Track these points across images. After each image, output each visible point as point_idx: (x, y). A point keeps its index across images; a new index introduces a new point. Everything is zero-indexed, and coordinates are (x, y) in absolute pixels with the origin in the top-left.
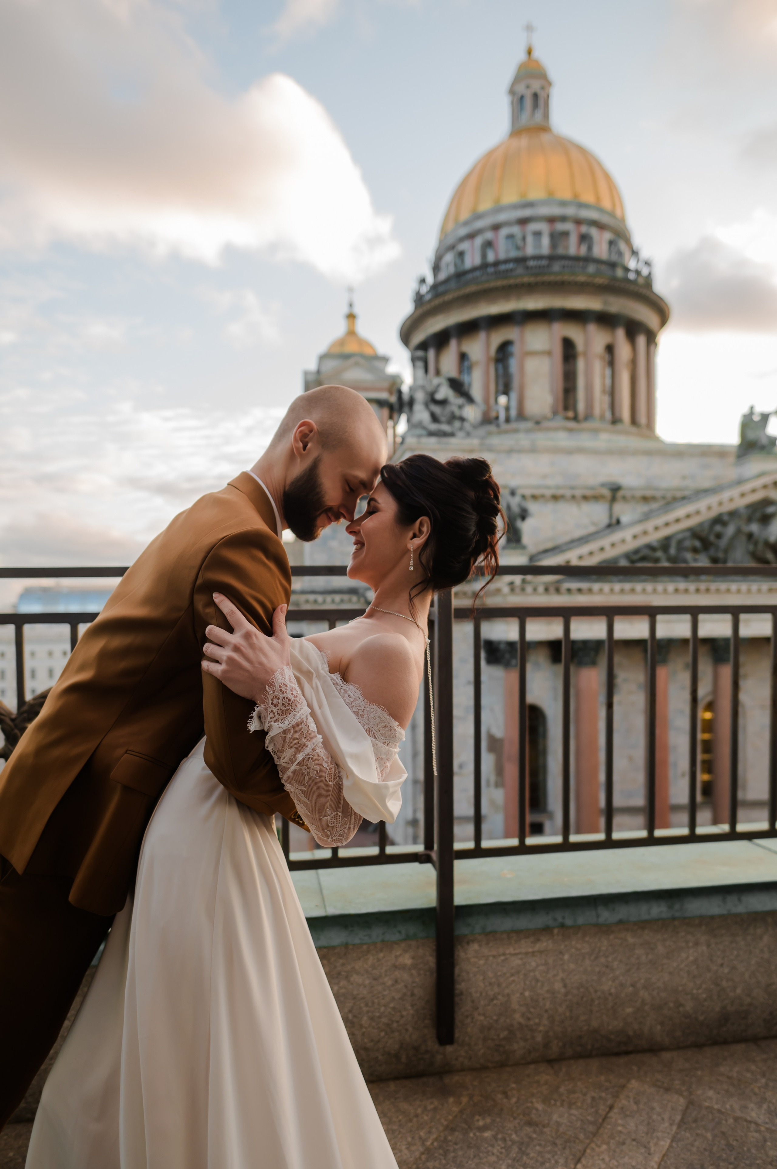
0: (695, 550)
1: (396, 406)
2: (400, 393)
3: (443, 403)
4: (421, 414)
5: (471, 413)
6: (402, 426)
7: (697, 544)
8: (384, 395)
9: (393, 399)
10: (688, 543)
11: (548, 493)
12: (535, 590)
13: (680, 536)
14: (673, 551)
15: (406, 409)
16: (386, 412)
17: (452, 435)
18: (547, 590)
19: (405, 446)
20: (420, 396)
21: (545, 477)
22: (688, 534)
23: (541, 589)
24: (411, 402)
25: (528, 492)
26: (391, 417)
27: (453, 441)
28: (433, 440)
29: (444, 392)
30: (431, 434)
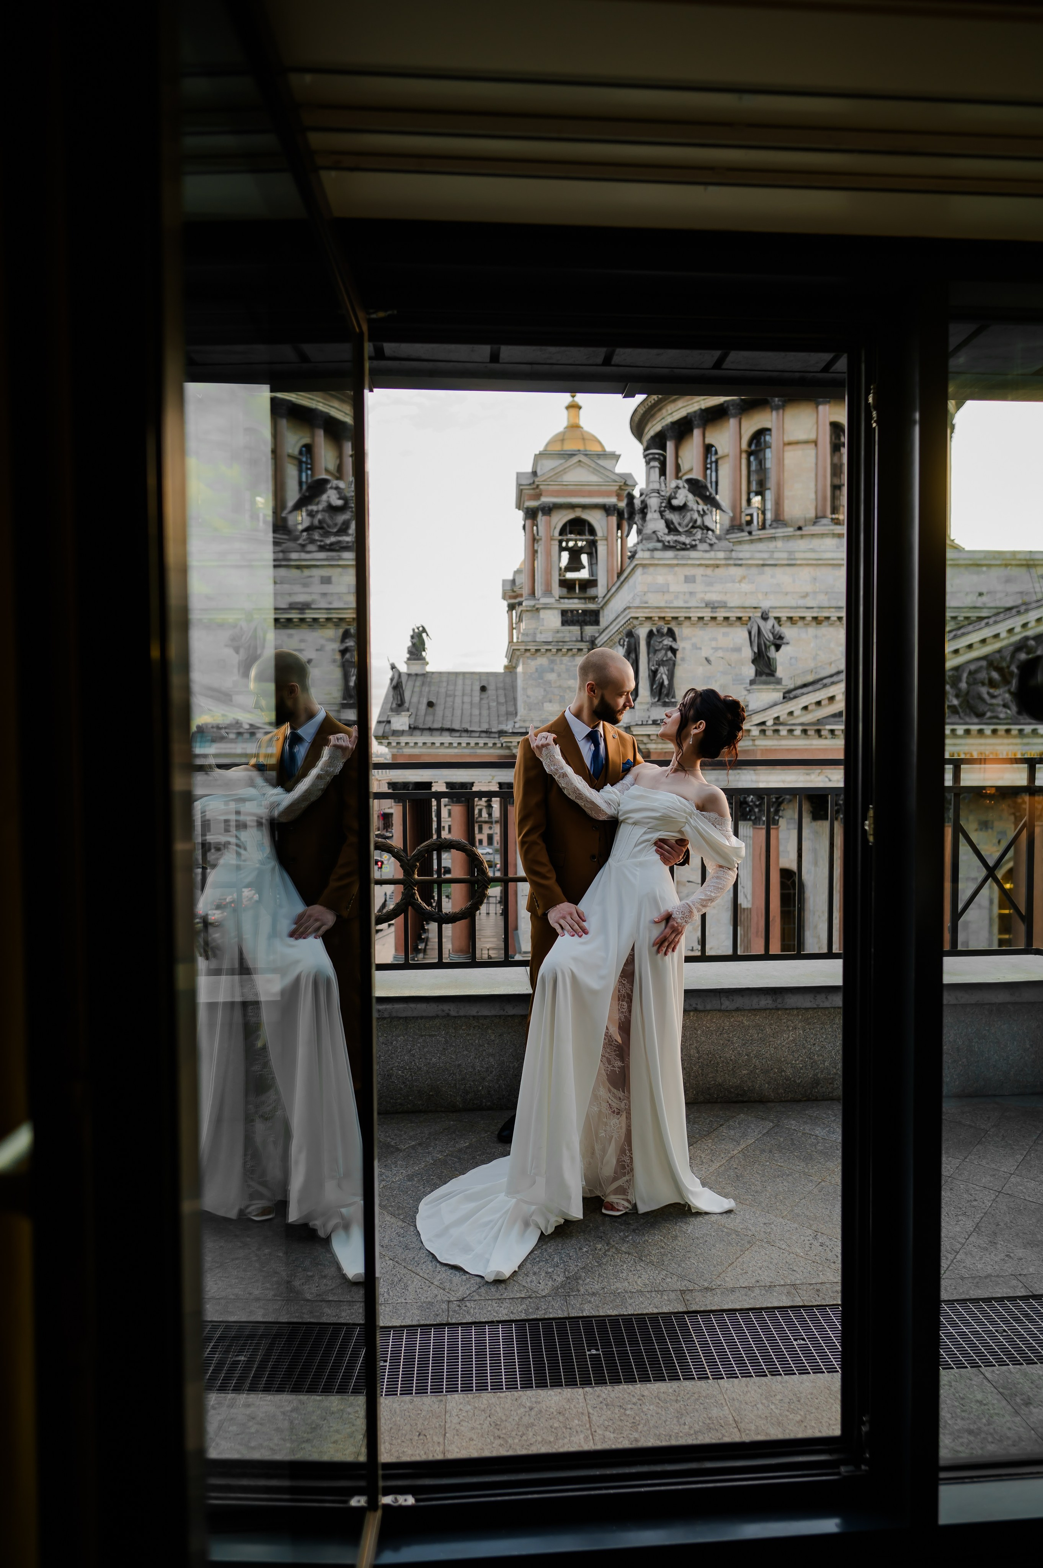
0: (992, 683)
1: (626, 516)
2: (631, 497)
3: (683, 508)
4: (655, 523)
5: (717, 520)
6: (633, 539)
7: (995, 675)
8: (613, 500)
9: (622, 504)
10: (983, 675)
11: (809, 615)
12: (791, 731)
13: (973, 667)
14: (963, 685)
15: (637, 518)
16: (614, 520)
17: (693, 547)
18: (805, 731)
19: (635, 562)
20: (654, 502)
21: (806, 595)
22: (984, 663)
23: (798, 732)
24: (644, 510)
25: (783, 615)
26: (619, 527)
27: (693, 554)
28: (670, 554)
29: (684, 496)
30: (667, 547)
